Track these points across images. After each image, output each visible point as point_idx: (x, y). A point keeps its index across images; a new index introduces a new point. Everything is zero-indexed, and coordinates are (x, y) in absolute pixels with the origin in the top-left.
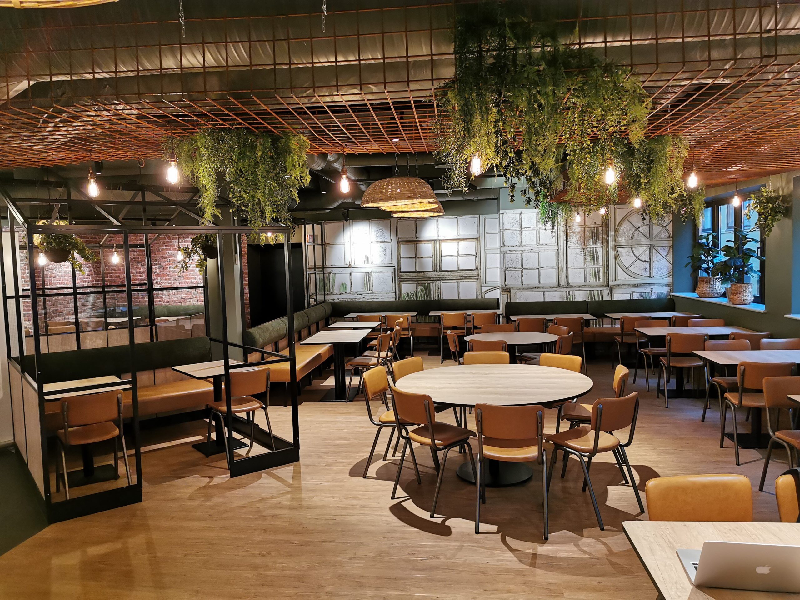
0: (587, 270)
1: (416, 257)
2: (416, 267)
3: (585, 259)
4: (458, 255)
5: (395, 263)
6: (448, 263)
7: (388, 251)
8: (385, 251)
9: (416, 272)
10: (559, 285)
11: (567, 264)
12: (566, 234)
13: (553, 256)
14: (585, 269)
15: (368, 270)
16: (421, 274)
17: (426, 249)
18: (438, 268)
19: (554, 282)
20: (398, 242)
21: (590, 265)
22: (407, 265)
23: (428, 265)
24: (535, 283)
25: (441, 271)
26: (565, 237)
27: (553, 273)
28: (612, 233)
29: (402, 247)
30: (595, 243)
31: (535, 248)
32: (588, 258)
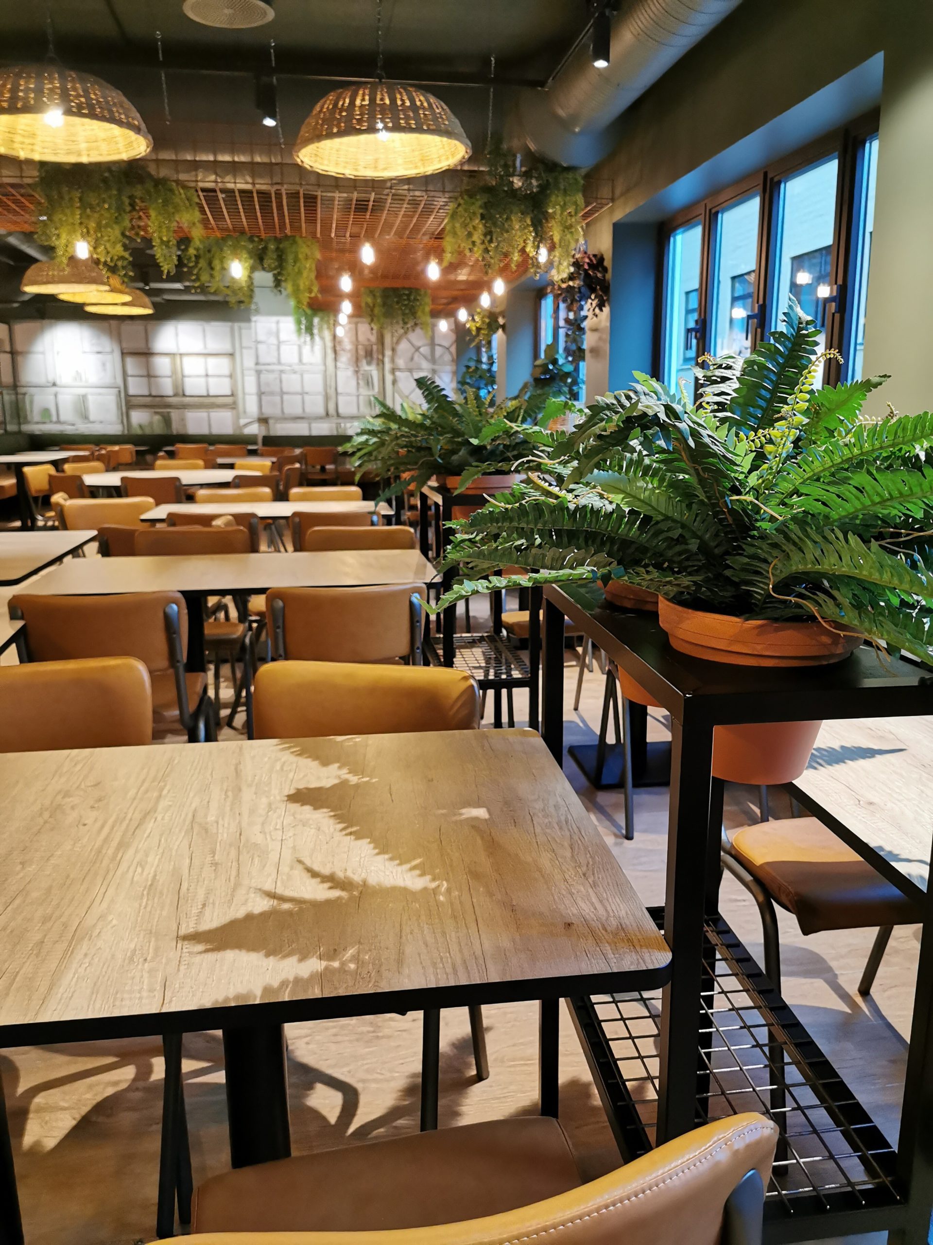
0: (361, 398)
1: (150, 375)
2: (150, 389)
3: (358, 384)
4: (207, 375)
5: (120, 381)
6: (194, 386)
7: (109, 366)
8: (104, 365)
9: (150, 396)
10: (327, 414)
11: (336, 389)
12: (335, 352)
13: (319, 378)
14: (358, 396)
15: (82, 391)
16: (158, 399)
17: (162, 365)
18: (180, 392)
19: (321, 411)
20: (123, 354)
21: (364, 391)
22: (136, 387)
23: (167, 387)
24: (298, 411)
25: (184, 395)
26: (333, 356)
27: (320, 399)
28: (388, 353)
29: (129, 361)
30: (369, 363)
31: (296, 368)
32: (361, 382)
